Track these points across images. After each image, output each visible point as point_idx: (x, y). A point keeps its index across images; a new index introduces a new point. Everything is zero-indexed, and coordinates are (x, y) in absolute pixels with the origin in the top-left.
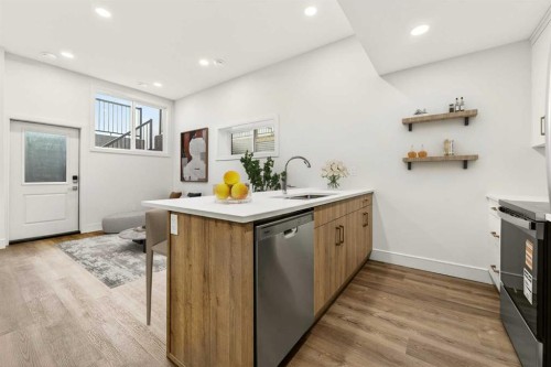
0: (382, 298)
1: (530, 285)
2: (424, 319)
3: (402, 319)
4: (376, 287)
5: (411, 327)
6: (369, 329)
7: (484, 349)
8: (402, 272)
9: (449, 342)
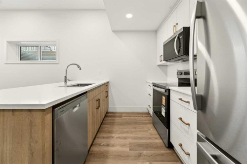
0: (116, 128)
1: (164, 111)
2: (132, 132)
3: (125, 135)
4: (112, 124)
5: (129, 138)
6: (113, 146)
7: (152, 136)
8: (121, 115)
9: (141, 138)
